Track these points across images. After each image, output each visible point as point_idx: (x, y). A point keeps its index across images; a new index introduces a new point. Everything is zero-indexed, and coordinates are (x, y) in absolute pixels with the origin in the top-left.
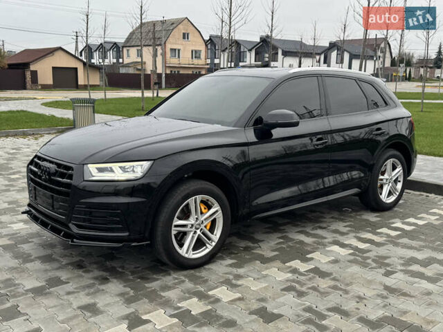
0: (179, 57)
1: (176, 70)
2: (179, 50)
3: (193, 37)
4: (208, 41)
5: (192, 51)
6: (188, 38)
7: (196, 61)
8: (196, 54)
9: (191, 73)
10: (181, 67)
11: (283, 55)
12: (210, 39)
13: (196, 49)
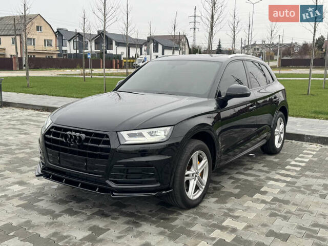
0: (34, 44)
1: (32, 55)
2: (34, 39)
3: (45, 29)
4: (56, 32)
5: (45, 40)
6: (41, 30)
7: (48, 48)
8: (48, 43)
9: (45, 57)
10: (36, 53)
11: (116, 45)
12: (58, 31)
13: (49, 39)
